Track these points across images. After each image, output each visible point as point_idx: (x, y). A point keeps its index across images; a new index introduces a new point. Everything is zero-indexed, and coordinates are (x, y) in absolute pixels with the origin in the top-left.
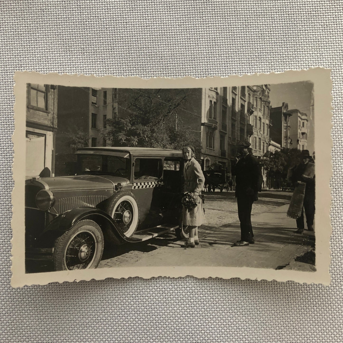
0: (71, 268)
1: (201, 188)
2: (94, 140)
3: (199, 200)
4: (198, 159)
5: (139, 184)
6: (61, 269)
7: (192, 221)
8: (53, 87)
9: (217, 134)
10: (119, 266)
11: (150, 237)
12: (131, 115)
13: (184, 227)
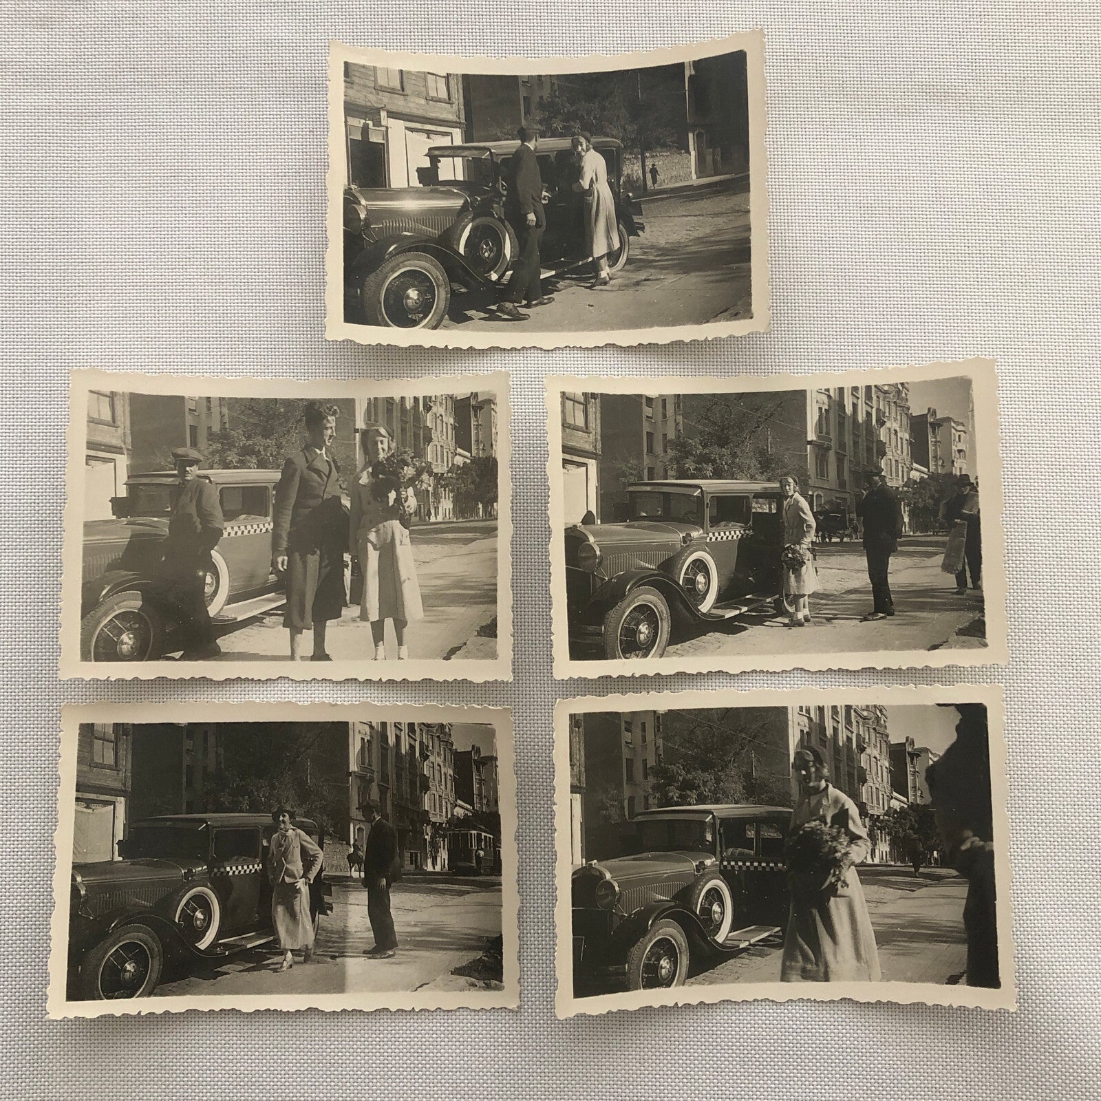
0: (628, 655)
1: (811, 537)
2: (651, 470)
3: (809, 555)
4: (803, 494)
5: (716, 534)
6: (614, 657)
7: (798, 588)
8: (594, 396)
9: (832, 456)
10: (694, 654)
11: (737, 612)
12: (701, 433)
13: (787, 596)
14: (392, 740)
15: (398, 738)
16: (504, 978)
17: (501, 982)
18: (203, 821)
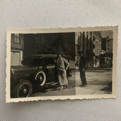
14: (86, 36)
15: (87, 35)
16: (112, 91)
17: (112, 92)
18: (41, 56)
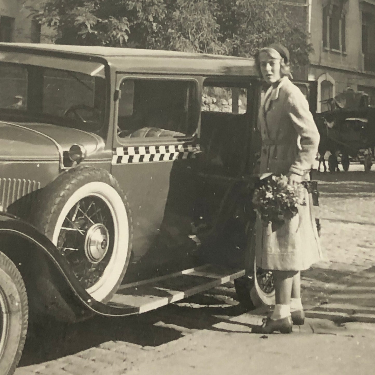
5: (131, 151)
11: (164, 302)
13: (261, 272)
